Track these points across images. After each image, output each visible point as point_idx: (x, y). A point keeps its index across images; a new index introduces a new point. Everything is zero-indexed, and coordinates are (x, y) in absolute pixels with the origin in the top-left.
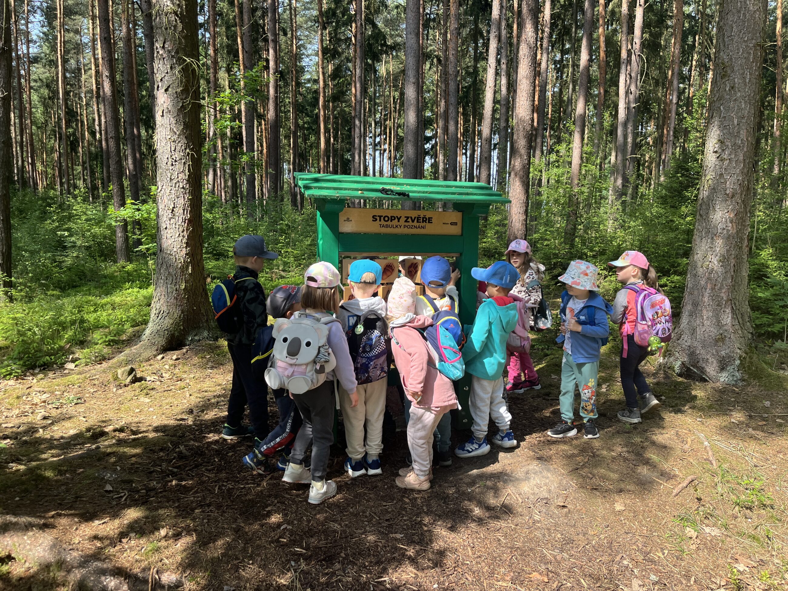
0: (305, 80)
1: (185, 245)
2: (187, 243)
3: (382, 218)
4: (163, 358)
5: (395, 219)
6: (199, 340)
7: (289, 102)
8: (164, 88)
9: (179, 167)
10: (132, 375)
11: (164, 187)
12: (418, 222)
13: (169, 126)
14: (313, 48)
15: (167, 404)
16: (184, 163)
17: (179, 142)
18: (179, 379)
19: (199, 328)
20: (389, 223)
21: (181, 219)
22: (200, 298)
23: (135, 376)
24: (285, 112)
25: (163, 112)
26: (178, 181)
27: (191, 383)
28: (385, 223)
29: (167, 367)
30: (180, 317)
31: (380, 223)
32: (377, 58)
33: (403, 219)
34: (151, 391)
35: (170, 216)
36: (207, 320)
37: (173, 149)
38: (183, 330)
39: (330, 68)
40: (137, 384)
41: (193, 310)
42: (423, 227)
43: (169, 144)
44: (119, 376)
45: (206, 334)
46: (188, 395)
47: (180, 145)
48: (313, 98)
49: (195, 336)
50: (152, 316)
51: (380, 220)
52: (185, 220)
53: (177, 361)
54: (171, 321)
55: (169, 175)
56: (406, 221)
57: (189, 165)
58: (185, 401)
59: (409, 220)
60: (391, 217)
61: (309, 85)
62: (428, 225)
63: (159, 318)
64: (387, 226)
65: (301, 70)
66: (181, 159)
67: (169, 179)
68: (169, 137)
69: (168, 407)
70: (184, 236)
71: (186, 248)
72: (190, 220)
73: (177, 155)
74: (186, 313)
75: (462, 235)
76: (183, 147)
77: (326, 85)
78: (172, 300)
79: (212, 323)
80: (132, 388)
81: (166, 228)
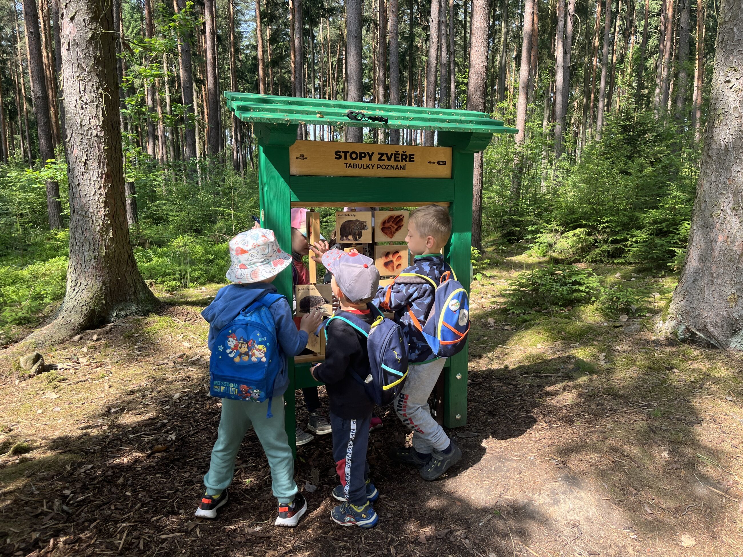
0: (243, 46)
1: (103, 205)
2: (105, 202)
3: (348, 155)
4: (81, 338)
5: (365, 157)
6: (126, 316)
7: (229, 68)
8: (70, 16)
9: (91, 111)
10: (38, 363)
11: (73, 135)
12: (395, 160)
13: (76, 62)
14: (250, 13)
15: (79, 400)
16: (97, 105)
17: (90, 80)
18: (99, 364)
19: (126, 301)
20: (358, 161)
21: (96, 173)
22: (125, 267)
23: (42, 364)
24: (225, 79)
25: (69, 45)
26: (91, 128)
27: (113, 370)
28: (353, 162)
29: (85, 350)
30: (101, 290)
31: (346, 161)
32: (314, 23)
33: (376, 157)
34: (62, 383)
35: (83, 170)
36: (135, 292)
37: (82, 88)
38: (105, 305)
39: (268, 32)
40: (45, 374)
41: (117, 280)
42: (403, 168)
43: (77, 83)
44: (22, 366)
45: (134, 308)
46: (106, 386)
47: (91, 83)
48: (253, 64)
49: (120, 311)
50: (67, 290)
51: (346, 158)
52: (102, 174)
53: (98, 342)
54: (91, 295)
55: (79, 120)
56: (380, 159)
57: (103, 109)
58: (103, 395)
59: (385, 157)
60: (361, 153)
61: (248, 52)
62: (408, 164)
63: (76, 291)
64: (355, 166)
65: (239, 37)
66: (93, 101)
67: (78, 125)
68: (77, 74)
69: (79, 404)
70: (101, 194)
71: (105, 207)
72: (108, 176)
73: (88, 97)
74: (108, 285)
75: (452, 177)
76: (95, 87)
77: (264, 51)
78: (90, 270)
79: (141, 295)
80: (38, 379)
81: (79, 185)
